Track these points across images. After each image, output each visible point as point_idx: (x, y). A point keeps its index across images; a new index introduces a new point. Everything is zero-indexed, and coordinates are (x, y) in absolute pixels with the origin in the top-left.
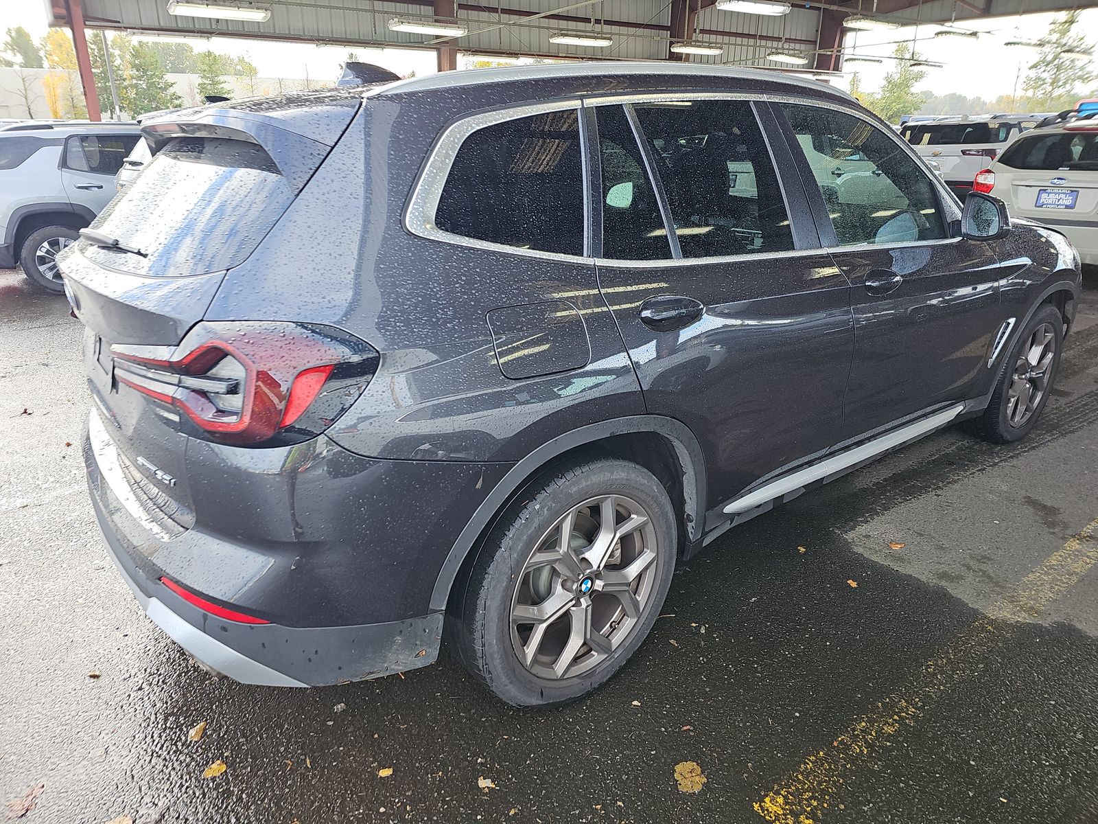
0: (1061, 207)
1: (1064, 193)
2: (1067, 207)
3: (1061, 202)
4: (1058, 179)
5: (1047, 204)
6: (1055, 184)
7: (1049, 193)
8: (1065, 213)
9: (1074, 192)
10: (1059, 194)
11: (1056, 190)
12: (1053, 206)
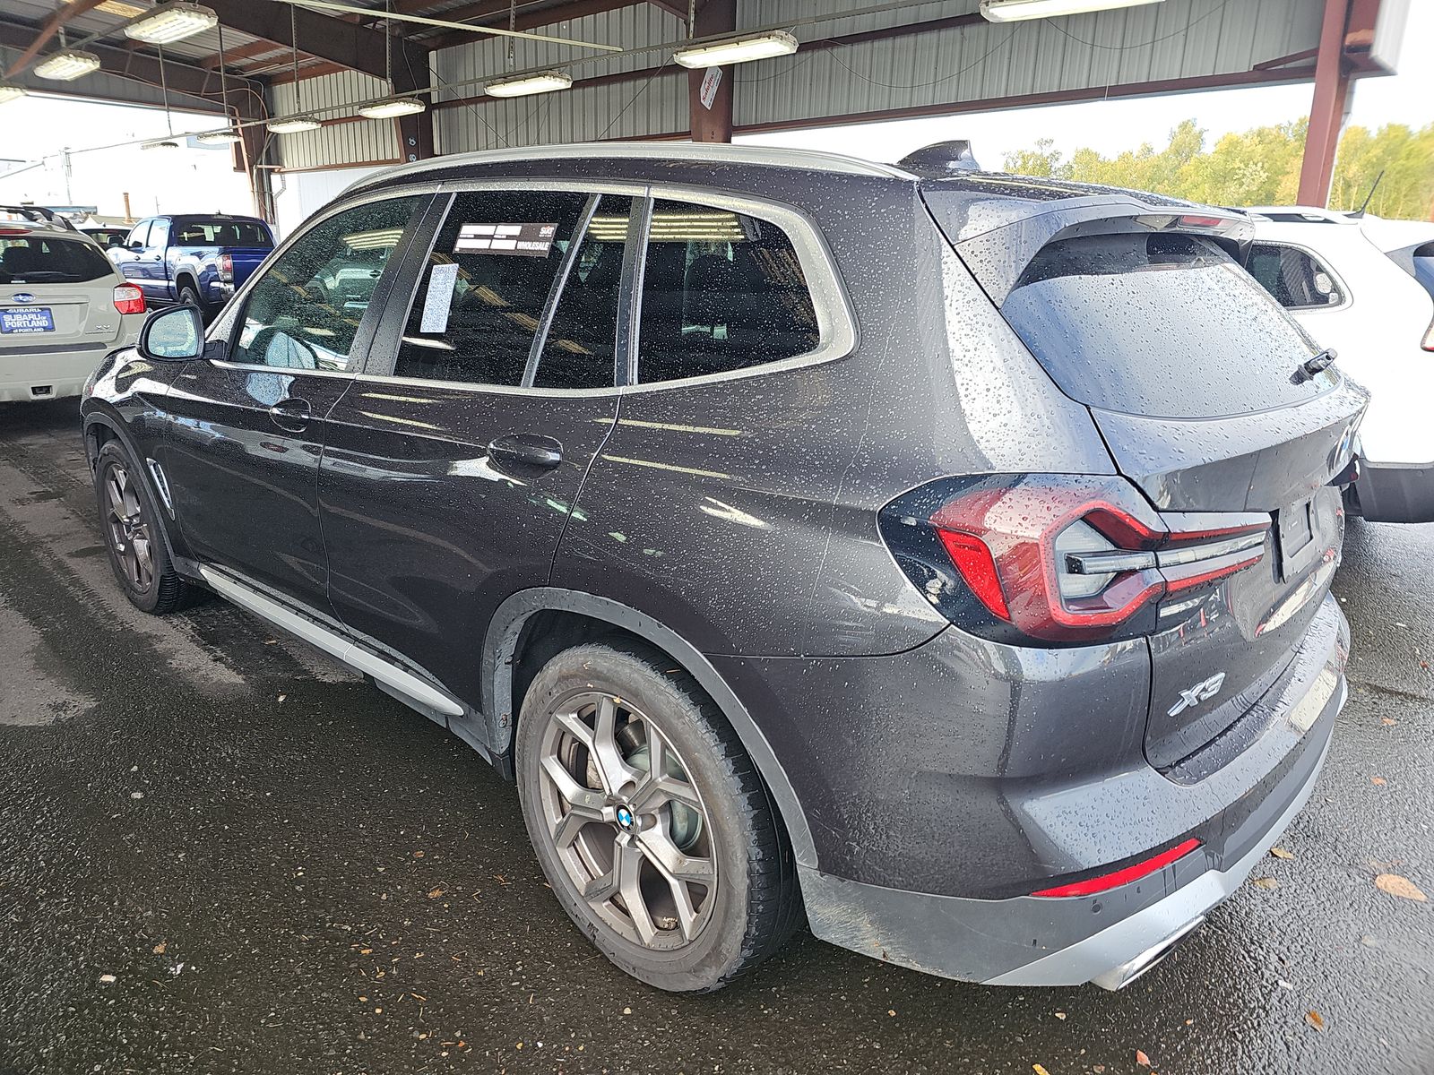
0: (39, 330)
1: (32, 313)
2: (45, 329)
3: (33, 324)
4: (23, 295)
5: (17, 328)
6: (21, 301)
7: (13, 314)
8: (43, 336)
9: (45, 310)
10: (27, 314)
11: (21, 309)
12: (26, 330)
